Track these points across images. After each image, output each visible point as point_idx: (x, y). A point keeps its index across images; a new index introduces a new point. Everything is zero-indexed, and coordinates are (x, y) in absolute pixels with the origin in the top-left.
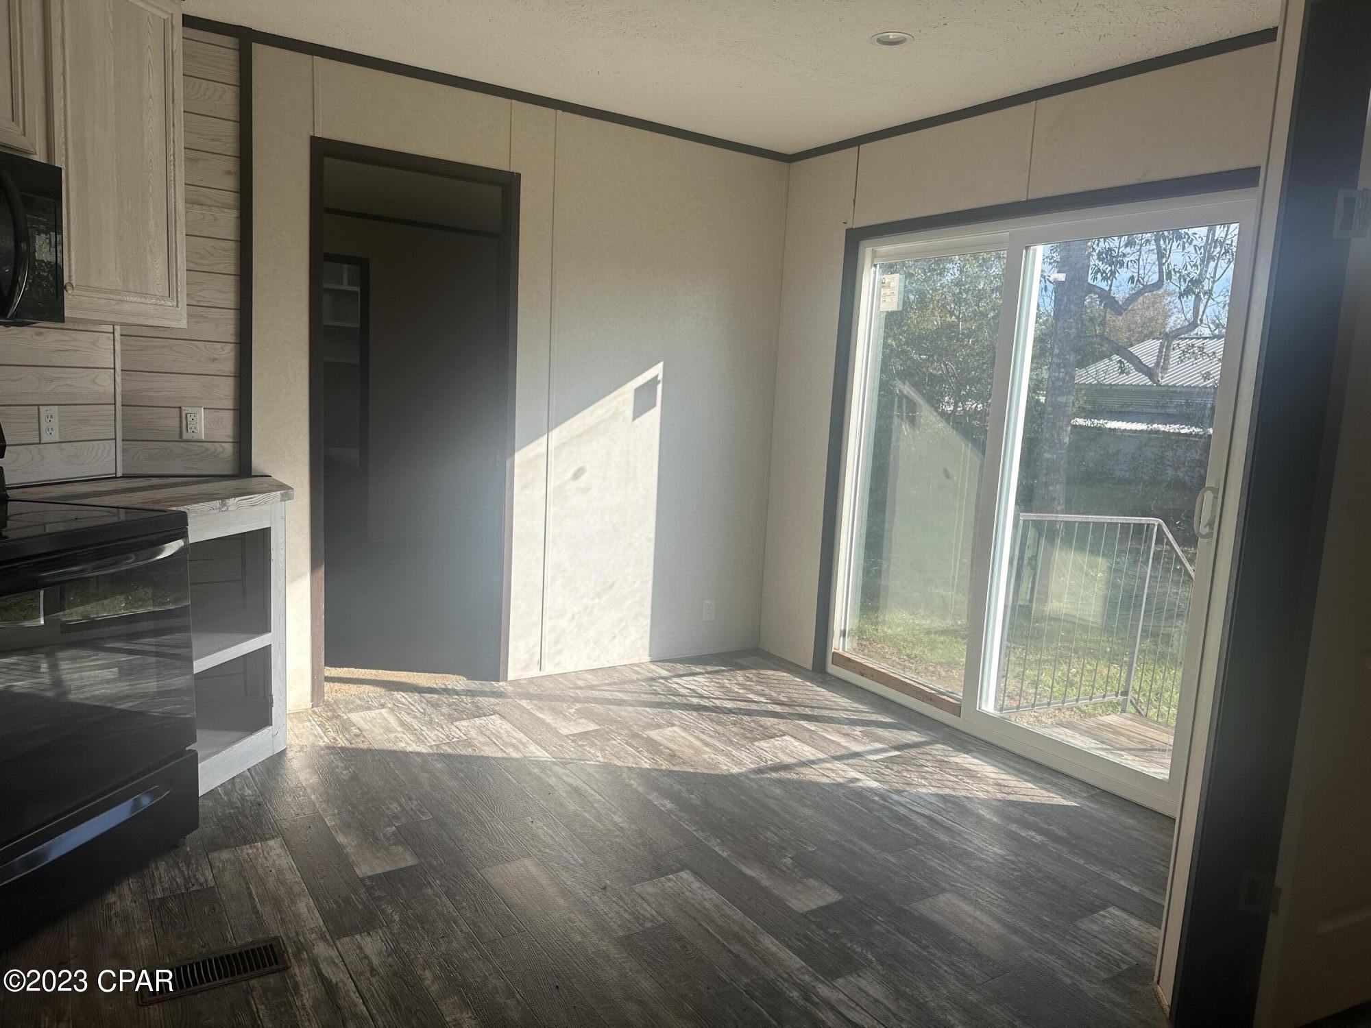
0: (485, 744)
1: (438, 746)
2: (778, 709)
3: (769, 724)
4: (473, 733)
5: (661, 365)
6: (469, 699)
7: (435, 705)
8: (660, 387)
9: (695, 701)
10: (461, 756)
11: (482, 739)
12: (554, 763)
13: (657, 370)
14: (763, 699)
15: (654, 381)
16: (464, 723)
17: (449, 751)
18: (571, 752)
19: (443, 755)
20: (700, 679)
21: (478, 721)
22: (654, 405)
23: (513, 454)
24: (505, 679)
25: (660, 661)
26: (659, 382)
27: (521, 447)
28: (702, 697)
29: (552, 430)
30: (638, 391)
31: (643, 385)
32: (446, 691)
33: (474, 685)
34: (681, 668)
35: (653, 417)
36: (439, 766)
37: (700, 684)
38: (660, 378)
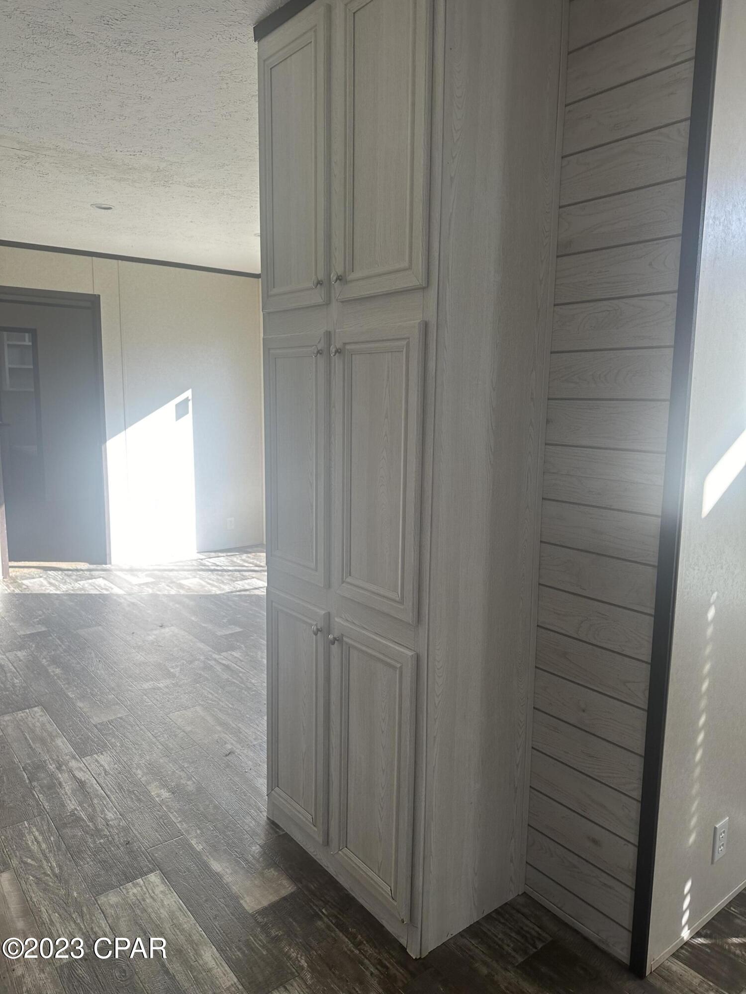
0: (91, 589)
1: (67, 591)
2: (257, 568)
3: (247, 575)
4: (86, 585)
5: (190, 391)
6: (88, 573)
7: (69, 576)
8: (190, 403)
9: (213, 568)
10: (77, 594)
11: (90, 587)
12: (125, 595)
13: (188, 394)
14: (251, 565)
15: (187, 400)
16: (82, 582)
17: (72, 592)
18: (136, 589)
19: (69, 594)
20: (222, 559)
21: (90, 581)
22: (187, 413)
23: (105, 441)
24: (110, 563)
25: (202, 552)
26: (189, 400)
27: (109, 439)
28: (218, 566)
29: (127, 428)
30: (177, 405)
31: (181, 402)
32: (77, 570)
33: (92, 567)
34: (213, 554)
35: (188, 419)
36: (65, 598)
37: (222, 561)
38: (190, 398)
